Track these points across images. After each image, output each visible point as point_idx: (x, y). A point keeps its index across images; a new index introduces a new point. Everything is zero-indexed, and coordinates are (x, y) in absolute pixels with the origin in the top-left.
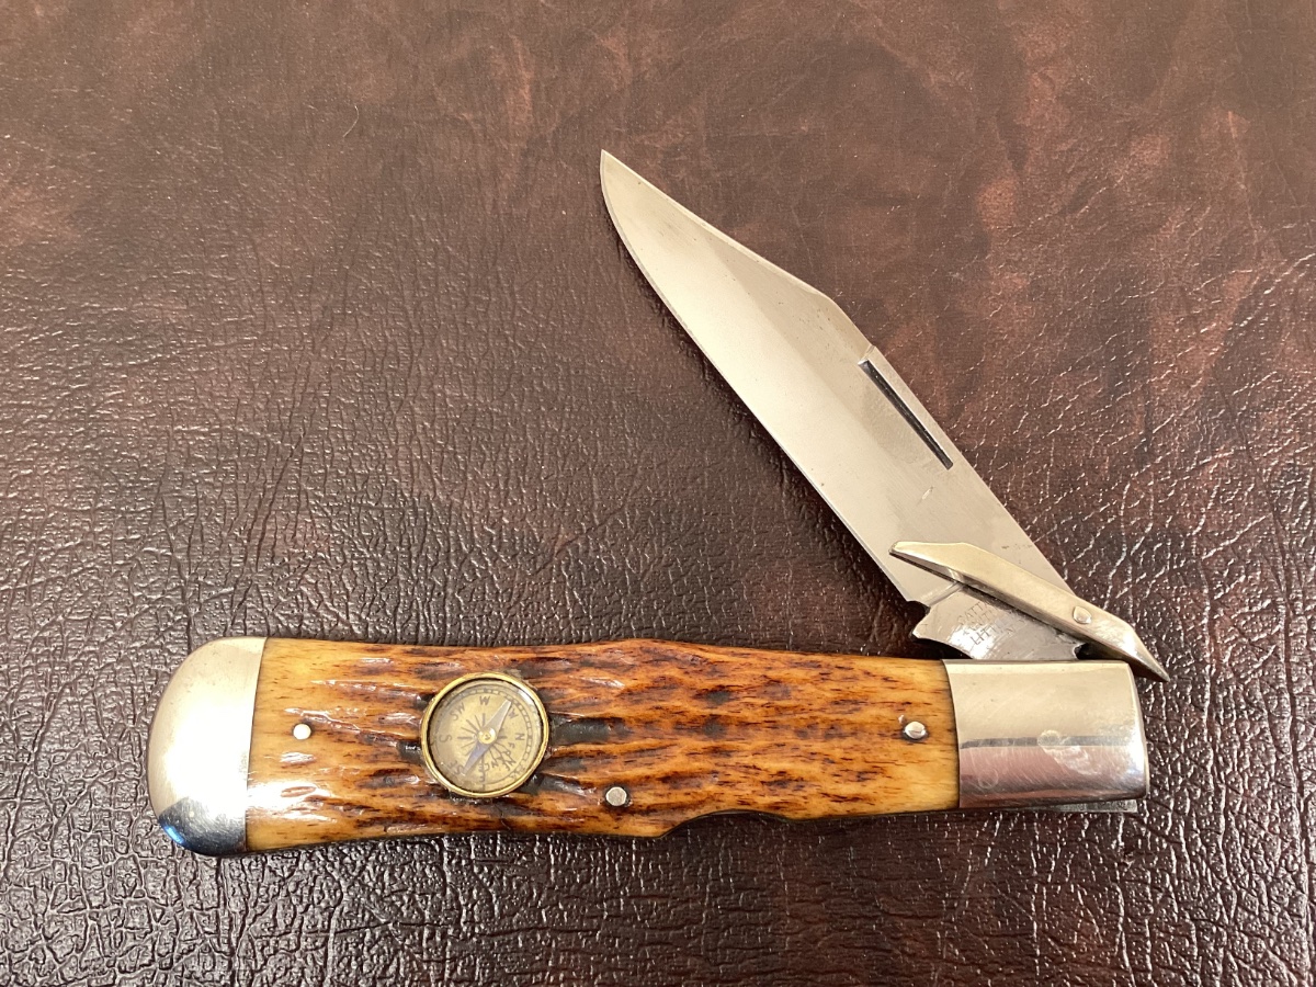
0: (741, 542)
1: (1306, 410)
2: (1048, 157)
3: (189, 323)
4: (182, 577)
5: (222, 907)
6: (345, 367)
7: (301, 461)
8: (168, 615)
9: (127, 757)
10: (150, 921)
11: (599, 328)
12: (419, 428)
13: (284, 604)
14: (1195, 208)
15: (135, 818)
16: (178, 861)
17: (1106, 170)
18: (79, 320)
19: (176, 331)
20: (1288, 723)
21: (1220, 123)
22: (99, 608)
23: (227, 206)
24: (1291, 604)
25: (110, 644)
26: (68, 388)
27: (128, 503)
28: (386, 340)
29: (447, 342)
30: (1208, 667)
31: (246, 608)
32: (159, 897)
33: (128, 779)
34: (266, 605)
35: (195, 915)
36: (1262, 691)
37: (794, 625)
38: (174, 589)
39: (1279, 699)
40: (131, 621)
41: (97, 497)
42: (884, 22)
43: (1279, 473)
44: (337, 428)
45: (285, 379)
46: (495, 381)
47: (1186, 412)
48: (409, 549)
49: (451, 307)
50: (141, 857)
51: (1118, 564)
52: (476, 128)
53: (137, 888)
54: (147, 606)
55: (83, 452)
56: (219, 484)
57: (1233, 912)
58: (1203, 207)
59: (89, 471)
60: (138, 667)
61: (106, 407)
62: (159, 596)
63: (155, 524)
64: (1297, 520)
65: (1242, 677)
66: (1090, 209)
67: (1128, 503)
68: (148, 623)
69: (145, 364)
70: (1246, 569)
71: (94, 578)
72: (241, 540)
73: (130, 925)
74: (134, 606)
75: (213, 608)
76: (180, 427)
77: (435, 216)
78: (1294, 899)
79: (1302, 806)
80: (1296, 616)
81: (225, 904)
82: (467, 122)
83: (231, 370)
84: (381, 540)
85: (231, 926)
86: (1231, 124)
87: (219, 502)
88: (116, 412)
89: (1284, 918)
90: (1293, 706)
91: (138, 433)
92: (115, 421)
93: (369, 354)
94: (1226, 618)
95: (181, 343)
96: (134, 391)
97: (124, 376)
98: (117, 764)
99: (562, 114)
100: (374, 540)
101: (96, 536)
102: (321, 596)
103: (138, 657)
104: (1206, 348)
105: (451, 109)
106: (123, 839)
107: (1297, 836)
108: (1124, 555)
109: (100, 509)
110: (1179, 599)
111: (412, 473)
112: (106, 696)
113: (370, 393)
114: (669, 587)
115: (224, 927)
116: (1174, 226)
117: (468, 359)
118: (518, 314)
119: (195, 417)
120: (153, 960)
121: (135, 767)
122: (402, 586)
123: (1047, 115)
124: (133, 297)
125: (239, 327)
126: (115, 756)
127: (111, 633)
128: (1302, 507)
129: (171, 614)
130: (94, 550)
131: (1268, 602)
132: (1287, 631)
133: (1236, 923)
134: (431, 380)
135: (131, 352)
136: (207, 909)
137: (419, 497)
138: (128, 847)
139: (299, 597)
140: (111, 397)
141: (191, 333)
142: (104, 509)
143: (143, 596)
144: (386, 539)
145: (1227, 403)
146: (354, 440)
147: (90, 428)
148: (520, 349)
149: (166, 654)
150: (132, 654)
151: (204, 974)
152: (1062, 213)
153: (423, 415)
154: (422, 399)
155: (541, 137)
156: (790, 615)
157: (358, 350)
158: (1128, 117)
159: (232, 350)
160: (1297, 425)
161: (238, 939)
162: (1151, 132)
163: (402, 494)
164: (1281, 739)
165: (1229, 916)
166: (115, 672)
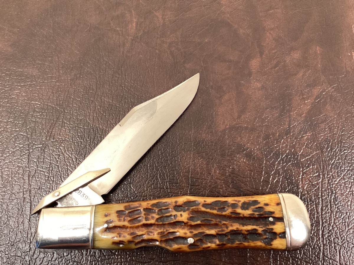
0: (180, 146)
1: (332, 125)
2: (269, 54)
3: (38, 75)
4: (29, 141)
5: (29, 230)
6: (78, 91)
7: (64, 114)
8: (24, 151)
9: (9, 188)
10: (9, 232)
11: (148, 87)
12: (97, 108)
13: (55, 151)
14: (307, 70)
15: (8, 204)
16: (19, 217)
17: (284, 58)
18: (9, 72)
19: (35, 77)
20: (320, 206)
21: (315, 49)
22: (6, 147)
23: (52, 46)
24: (324, 175)
25: (7, 157)
26: (4, 89)
27: (17, 121)
28: (90, 85)
29: (107, 86)
30: (300, 189)
31: (45, 151)
32: (13, 226)
33: (8, 194)
34: (51, 151)
35: (22, 232)
36: (314, 197)
37: (192, 169)
38: (26, 144)
39: (319, 200)
40: (14, 152)
41: (9, 119)
42: (230, 15)
43: (323, 140)
44: (75, 106)
45: (62, 92)
46: (118, 98)
47: (300, 122)
48: (90, 139)
49: (108, 77)
50: (9, 215)
51: (279, 160)
52: (120, 32)
53: (7, 223)
54: (18, 148)
55: (6, 106)
56: (41, 118)
57: (302, 255)
58: (309, 70)
59: (8, 111)
60: (14, 164)
61: (14, 95)
62: (22, 146)
63: (23, 127)
64: (327, 153)
65: (309, 193)
66: (279, 68)
67: (283, 144)
68: (18, 153)
69: (26, 85)
70: (312, 165)
71: (5, 139)
72: (46, 133)
73: (4, 233)
74: (15, 148)
75: (36, 150)
76: (33, 102)
77: (107, 54)
78: (319, 253)
79: (323, 229)
80: (325, 178)
81: (30, 229)
82: (118, 31)
83: (48, 89)
84: (83, 136)
85: (31, 235)
86: (318, 50)
87: (41, 123)
88: (16, 97)
89: (316, 258)
90: (322, 202)
91: (22, 103)
92: (16, 99)
93: (85, 88)
94: (306, 177)
95: (36, 80)
96: (22, 92)
97: (20, 87)
98: (5, 189)
99: (143, 31)
100: (81, 136)
101: (7, 128)
102: (65, 150)
103: (14, 161)
104: (306, 106)
105: (114, 27)
106: (5, 210)
107: (320, 236)
108: (280, 158)
109: (9, 122)
110: (294, 171)
111: (93, 120)
112: (5, 171)
113: (85, 98)
114: (159, 156)
115: (29, 236)
116: (301, 74)
117: (112, 91)
118: (126, 81)
119: (37, 100)
120: (9, 243)
121: (10, 191)
122: (87, 149)
123: (270, 43)
124: (25, 67)
125: (52, 77)
126: (5, 187)
127: (8, 155)
128: (328, 150)
129: (25, 151)
130: (6, 132)
131: (317, 174)
132: (322, 182)
133: (303, 259)
134: (101, 96)
135: (22, 81)
136: (25, 230)
137: (95, 126)
138: (6, 212)
139: (59, 149)
140: (16, 93)
141: (39, 78)
142: (10, 122)
143: (18, 145)
144: (84, 136)
145: (311, 121)
146: (79, 109)
147: (9, 100)
148: (126, 90)
149: (22, 161)
150: (13, 160)
151: (22, 248)
152: (272, 68)
153: (98, 105)
154: (98, 101)
155: (137, 36)
156: (191, 166)
157: (83, 86)
158: (291, 45)
159: (49, 83)
160: (329, 128)
161: (33, 240)
162: (297, 50)
163: (90, 125)
164: (318, 210)
165: (301, 256)
166: (8, 165)
